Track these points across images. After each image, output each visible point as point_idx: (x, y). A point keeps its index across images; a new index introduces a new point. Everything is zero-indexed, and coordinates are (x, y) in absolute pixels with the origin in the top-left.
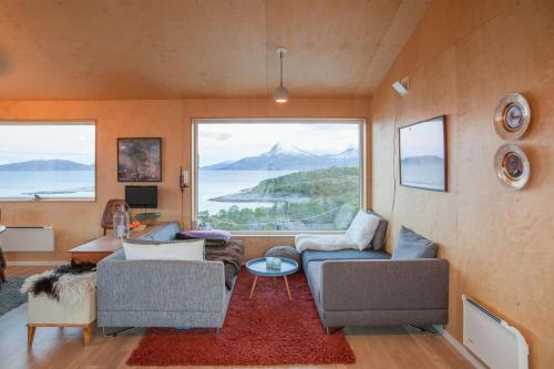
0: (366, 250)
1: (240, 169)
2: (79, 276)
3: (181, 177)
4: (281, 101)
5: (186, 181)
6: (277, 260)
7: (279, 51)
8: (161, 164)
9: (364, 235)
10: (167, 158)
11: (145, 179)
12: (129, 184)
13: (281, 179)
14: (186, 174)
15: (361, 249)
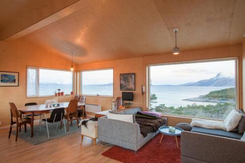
0: (230, 132)
1: (198, 85)
2: (94, 122)
3: (142, 89)
4: (176, 54)
5: (144, 90)
6: (174, 128)
7: (174, 30)
8: (135, 84)
9: (230, 123)
10: (137, 81)
11: (129, 90)
12: (123, 91)
13: (222, 91)
14: (144, 88)
15: (228, 130)
